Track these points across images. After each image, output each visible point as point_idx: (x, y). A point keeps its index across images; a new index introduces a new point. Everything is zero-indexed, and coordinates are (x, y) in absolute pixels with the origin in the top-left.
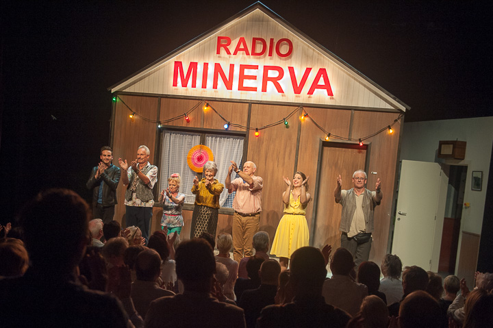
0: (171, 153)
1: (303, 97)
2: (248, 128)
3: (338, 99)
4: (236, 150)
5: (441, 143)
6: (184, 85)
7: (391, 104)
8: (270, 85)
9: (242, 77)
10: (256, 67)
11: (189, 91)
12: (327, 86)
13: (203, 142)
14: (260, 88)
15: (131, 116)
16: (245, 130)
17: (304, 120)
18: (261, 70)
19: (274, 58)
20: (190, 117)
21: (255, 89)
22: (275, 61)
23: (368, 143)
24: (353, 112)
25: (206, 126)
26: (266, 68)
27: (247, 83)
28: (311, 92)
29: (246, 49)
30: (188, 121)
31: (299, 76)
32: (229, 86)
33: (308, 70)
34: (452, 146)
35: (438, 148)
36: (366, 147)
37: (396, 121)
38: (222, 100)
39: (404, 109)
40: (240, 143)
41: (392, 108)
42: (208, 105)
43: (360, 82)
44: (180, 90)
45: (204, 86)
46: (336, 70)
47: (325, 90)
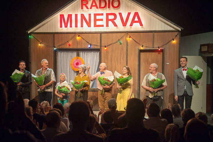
0: (62, 62)
1: (128, 28)
2: (101, 46)
3: (146, 27)
4: (95, 58)
5: (201, 46)
6: (66, 26)
7: (173, 28)
8: (110, 23)
9: (96, 20)
10: (102, 14)
11: (69, 29)
12: (139, 21)
13: (78, 55)
14: (105, 25)
15: (39, 45)
16: (99, 47)
17: (129, 40)
18: (105, 15)
19: (111, 9)
20: (70, 43)
21: (103, 26)
22: (112, 10)
23: (163, 49)
24: (154, 33)
25: (79, 47)
26: (108, 15)
27: (98, 23)
28: (131, 25)
29: (96, 6)
30: (70, 45)
31: (125, 17)
32: (89, 25)
33: (129, 14)
34: (207, 47)
35: (200, 48)
36: (162, 51)
37: (176, 36)
38: (86, 33)
39: (180, 29)
40: (97, 54)
41: (174, 29)
42: (79, 36)
43: (156, 18)
44: (64, 29)
45: (76, 26)
46: (143, 12)
47: (139, 23)
